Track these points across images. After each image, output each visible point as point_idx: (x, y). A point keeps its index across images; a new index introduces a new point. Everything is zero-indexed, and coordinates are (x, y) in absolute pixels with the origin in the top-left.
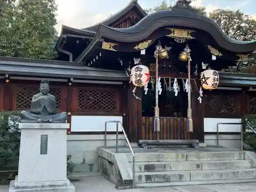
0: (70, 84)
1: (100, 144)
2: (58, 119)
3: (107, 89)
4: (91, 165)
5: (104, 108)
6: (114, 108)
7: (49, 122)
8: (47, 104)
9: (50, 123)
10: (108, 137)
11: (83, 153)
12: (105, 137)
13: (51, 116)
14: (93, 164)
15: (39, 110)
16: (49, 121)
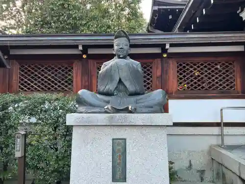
0: (165, 56)
1: (214, 141)
2: (146, 104)
3: (219, 59)
4: (202, 172)
5: (217, 87)
6: (231, 87)
7: (126, 110)
8: (124, 75)
9: (131, 112)
10: (227, 130)
11: (189, 154)
12: (222, 131)
13: (133, 99)
14: (204, 170)
15: (111, 87)
16: (127, 108)
